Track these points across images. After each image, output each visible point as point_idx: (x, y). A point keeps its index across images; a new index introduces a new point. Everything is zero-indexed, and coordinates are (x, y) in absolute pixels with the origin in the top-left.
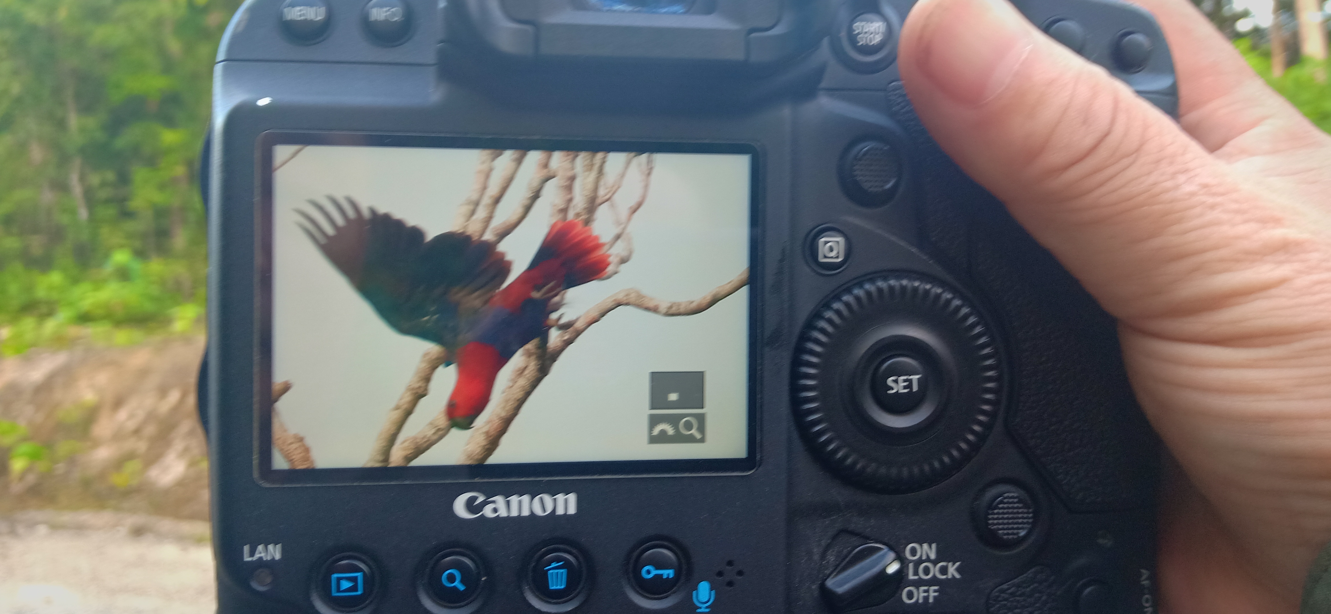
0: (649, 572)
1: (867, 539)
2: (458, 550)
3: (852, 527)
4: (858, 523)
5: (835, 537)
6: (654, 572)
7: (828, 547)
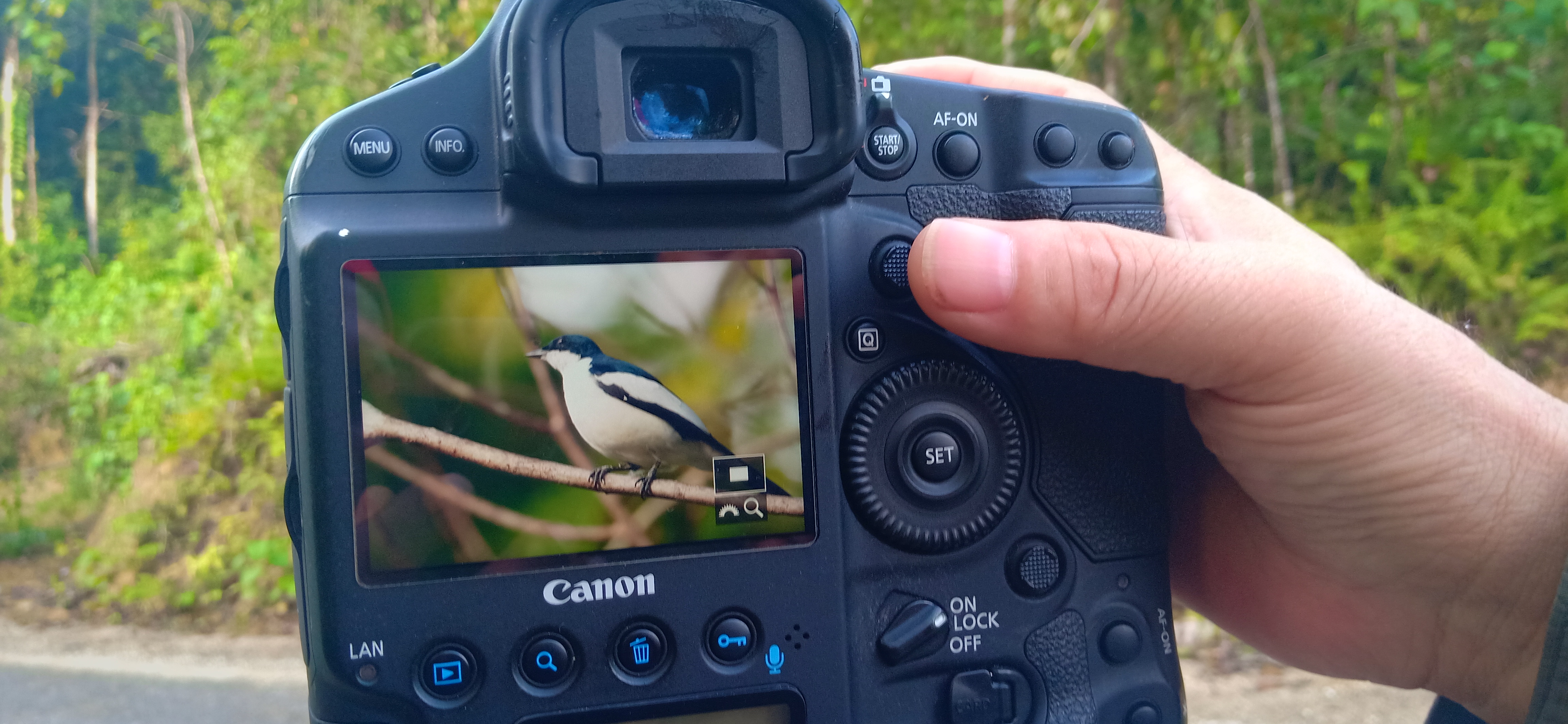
0: (725, 641)
1: (916, 597)
2: (549, 634)
3: (902, 587)
4: (907, 583)
5: (886, 598)
6: (729, 641)
7: (882, 607)
